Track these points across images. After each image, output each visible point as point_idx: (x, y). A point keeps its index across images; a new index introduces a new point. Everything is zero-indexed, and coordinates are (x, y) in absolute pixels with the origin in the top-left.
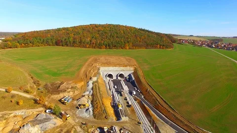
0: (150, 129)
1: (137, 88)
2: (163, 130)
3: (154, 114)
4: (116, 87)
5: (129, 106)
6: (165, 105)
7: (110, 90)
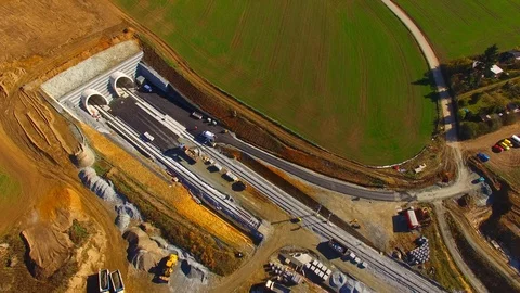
0: (319, 221)
1: (198, 112)
2: (336, 208)
3: (296, 178)
4: (152, 139)
5: (239, 187)
6: (298, 143)
7: (148, 156)
